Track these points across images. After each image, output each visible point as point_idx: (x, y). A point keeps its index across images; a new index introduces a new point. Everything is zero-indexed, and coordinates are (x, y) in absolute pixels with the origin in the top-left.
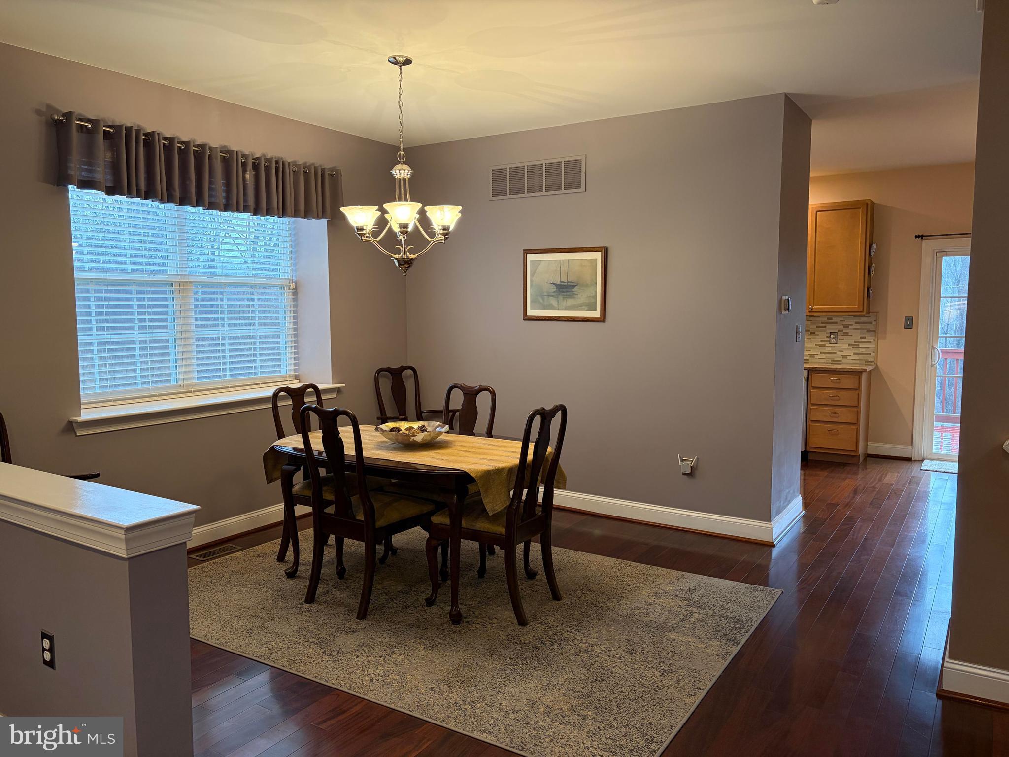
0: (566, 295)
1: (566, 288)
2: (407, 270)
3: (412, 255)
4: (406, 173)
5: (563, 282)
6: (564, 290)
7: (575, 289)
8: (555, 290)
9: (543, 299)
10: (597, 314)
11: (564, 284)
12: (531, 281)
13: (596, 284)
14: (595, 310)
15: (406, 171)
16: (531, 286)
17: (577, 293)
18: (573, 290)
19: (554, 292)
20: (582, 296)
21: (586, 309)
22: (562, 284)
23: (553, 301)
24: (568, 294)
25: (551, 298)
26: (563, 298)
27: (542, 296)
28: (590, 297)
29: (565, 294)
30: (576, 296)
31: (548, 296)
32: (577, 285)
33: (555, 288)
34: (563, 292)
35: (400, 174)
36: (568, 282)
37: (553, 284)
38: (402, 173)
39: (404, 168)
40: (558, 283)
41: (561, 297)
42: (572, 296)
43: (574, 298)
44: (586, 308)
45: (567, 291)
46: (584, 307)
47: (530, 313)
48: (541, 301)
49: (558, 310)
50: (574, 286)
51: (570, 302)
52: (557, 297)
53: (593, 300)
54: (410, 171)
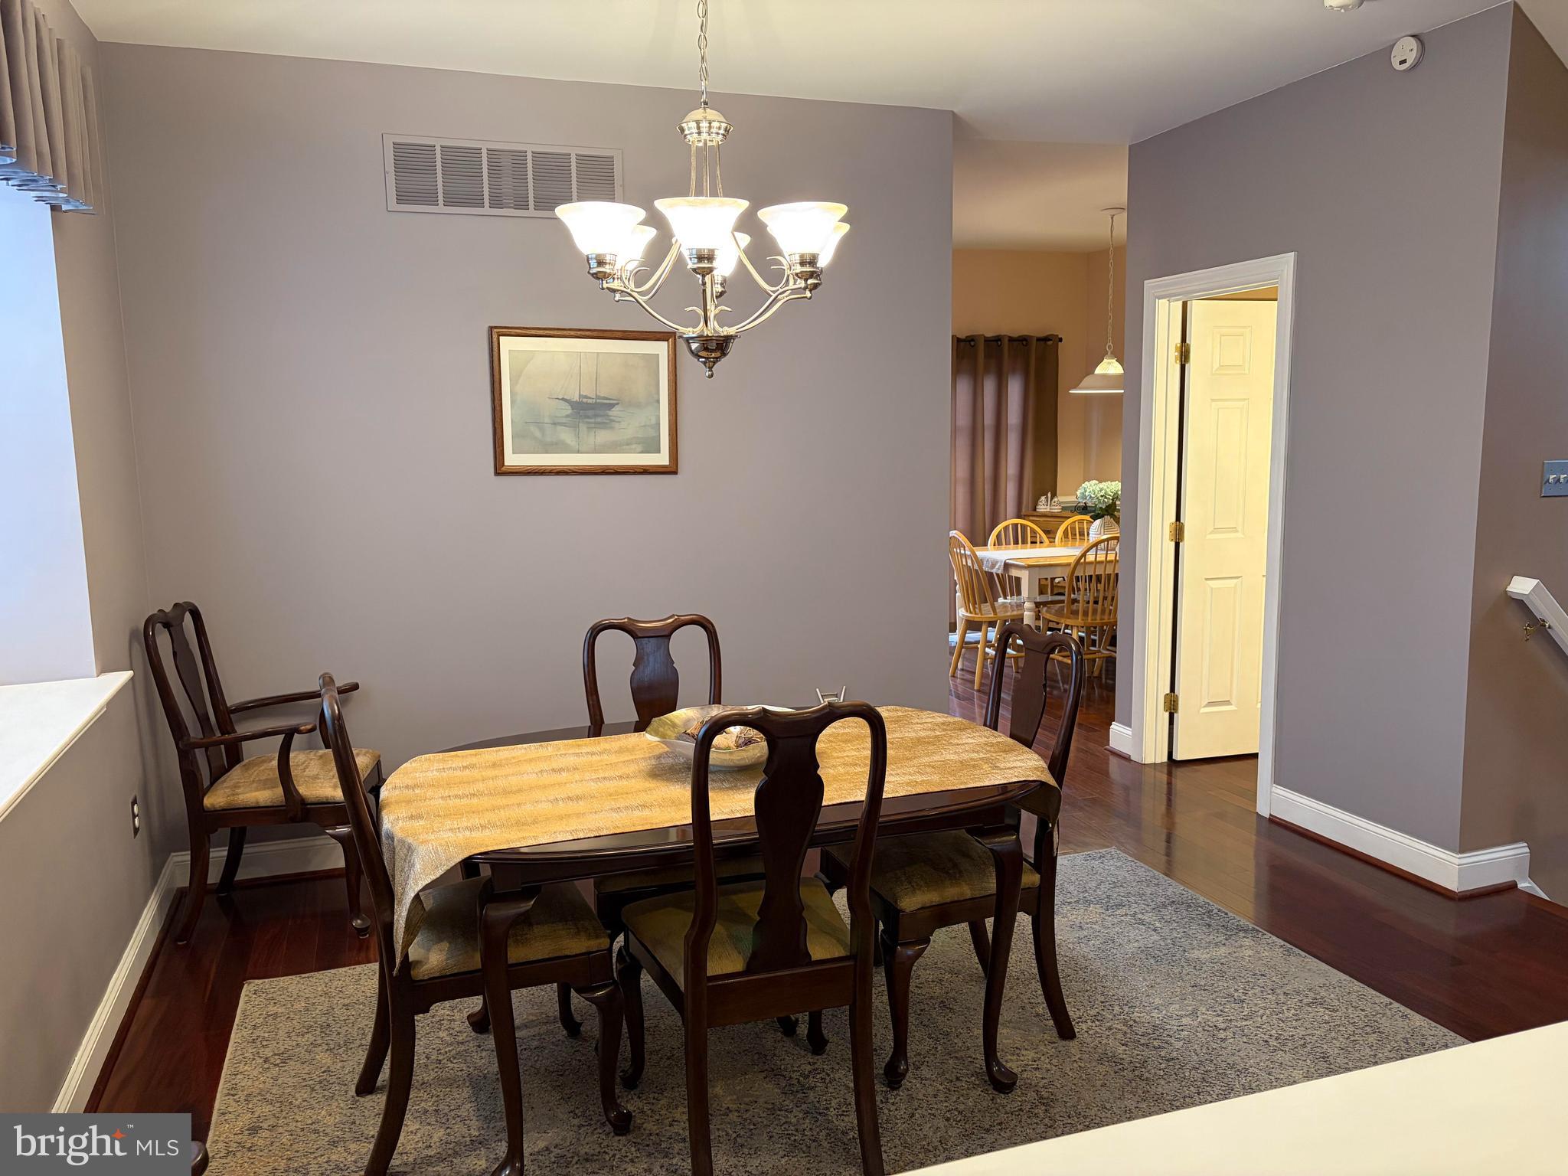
0: (595, 423)
1: (593, 409)
2: (714, 363)
3: (726, 328)
4: (714, 130)
5: (586, 397)
6: (590, 413)
7: (615, 412)
8: (569, 412)
9: (542, 430)
10: (662, 459)
11: (590, 401)
12: (513, 393)
13: (658, 401)
14: (658, 451)
15: (715, 124)
16: (513, 402)
17: (620, 419)
18: (610, 413)
19: (567, 416)
20: (629, 425)
21: (639, 450)
22: (585, 400)
23: (566, 436)
24: (599, 420)
25: (559, 428)
26: (588, 428)
27: (538, 424)
28: (644, 426)
29: (593, 420)
30: (617, 425)
31: (555, 424)
32: (618, 404)
33: (570, 407)
34: (588, 417)
35: (699, 133)
36: (598, 397)
37: (563, 399)
38: (704, 130)
39: (709, 117)
40: (576, 398)
41: (583, 428)
42: (607, 424)
43: (612, 428)
44: (639, 448)
45: (596, 416)
46: (634, 446)
47: (511, 459)
48: (538, 434)
49: (578, 452)
50: (612, 406)
51: (603, 436)
52: (575, 427)
53: (652, 433)
54: (724, 125)
